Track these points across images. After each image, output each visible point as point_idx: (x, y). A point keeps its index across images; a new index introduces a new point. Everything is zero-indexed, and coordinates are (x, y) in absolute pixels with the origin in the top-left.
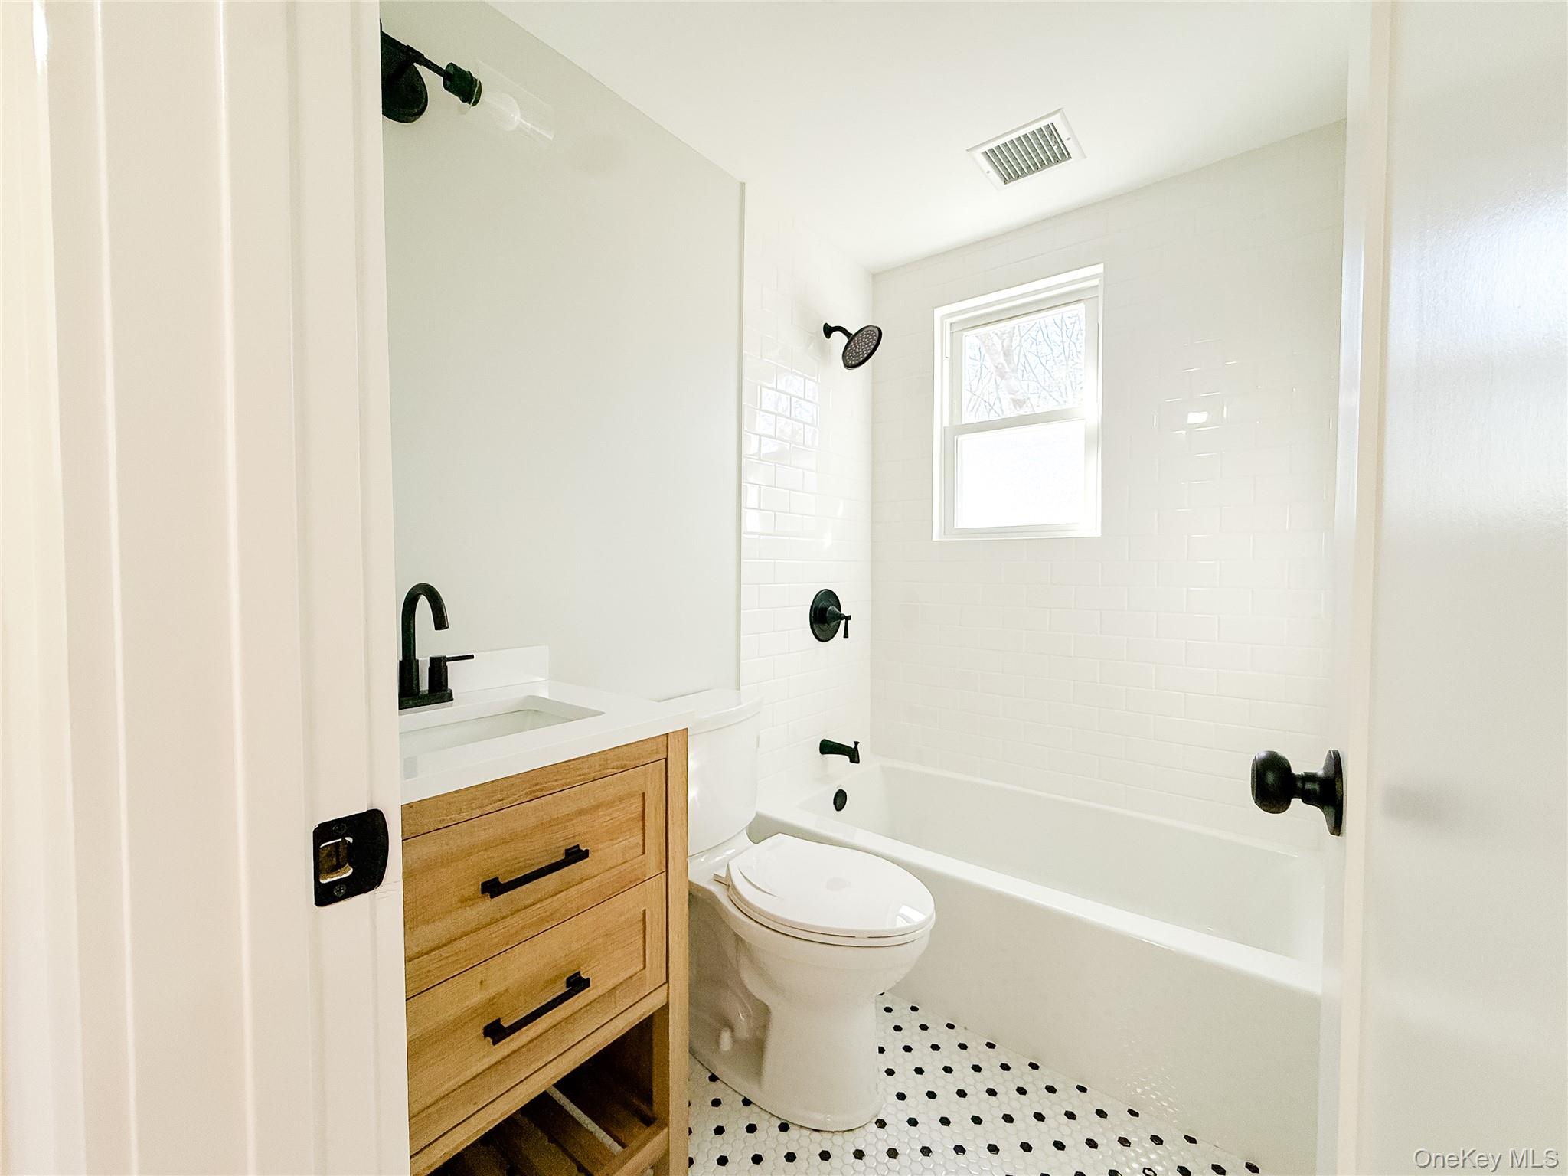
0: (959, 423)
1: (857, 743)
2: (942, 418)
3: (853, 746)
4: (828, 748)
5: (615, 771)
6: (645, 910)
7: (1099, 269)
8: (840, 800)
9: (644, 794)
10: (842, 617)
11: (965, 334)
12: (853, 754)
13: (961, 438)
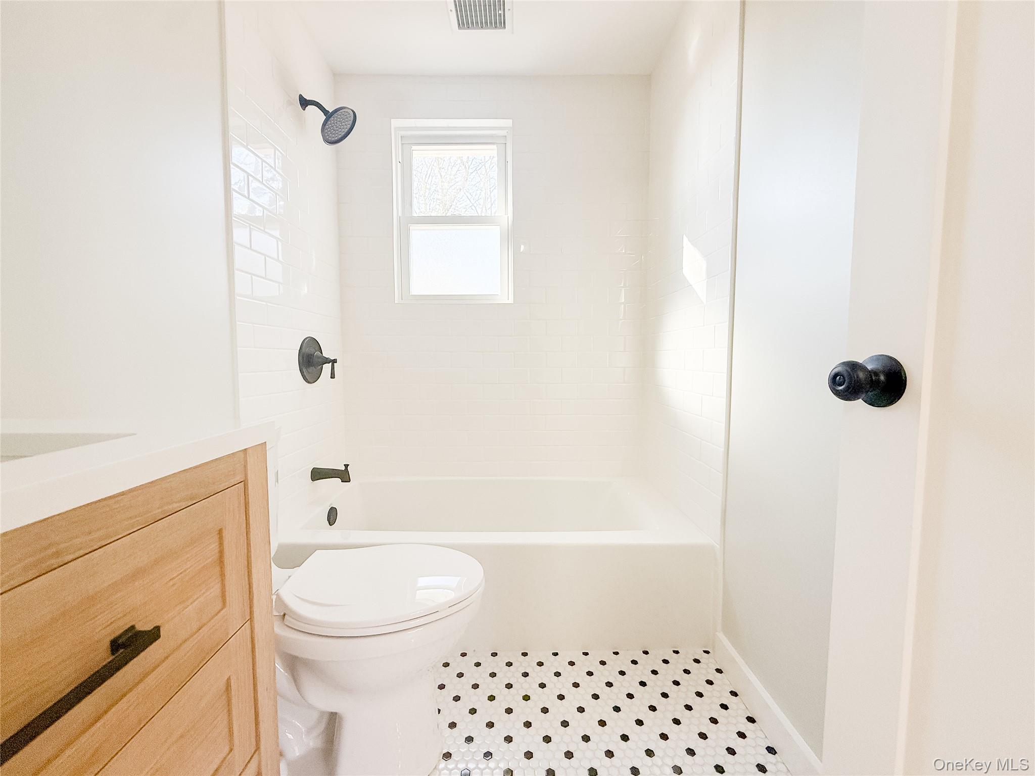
0: (411, 215)
1: (346, 466)
2: (397, 211)
3: (343, 468)
4: (318, 474)
5: (184, 504)
6: (229, 679)
7: (508, 123)
8: (332, 516)
9: (220, 532)
10: (327, 361)
11: (414, 147)
12: (344, 475)
13: (413, 227)
